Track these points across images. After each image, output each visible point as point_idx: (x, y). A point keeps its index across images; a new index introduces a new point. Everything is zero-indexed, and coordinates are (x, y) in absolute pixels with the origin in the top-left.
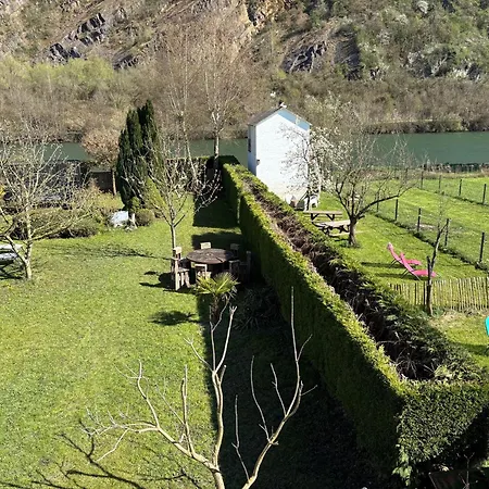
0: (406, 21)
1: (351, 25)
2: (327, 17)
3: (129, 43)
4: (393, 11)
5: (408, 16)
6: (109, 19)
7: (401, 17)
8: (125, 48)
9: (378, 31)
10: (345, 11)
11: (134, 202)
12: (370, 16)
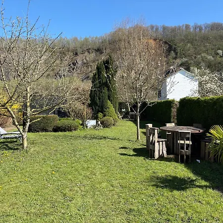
0: (213, 59)
1: (187, 61)
2: (175, 58)
3: (88, 72)
4: (206, 55)
5: (213, 57)
6: (80, 63)
7: (210, 57)
8: (86, 74)
9: (200, 63)
10: (183, 56)
11: (99, 115)
12: (195, 57)
